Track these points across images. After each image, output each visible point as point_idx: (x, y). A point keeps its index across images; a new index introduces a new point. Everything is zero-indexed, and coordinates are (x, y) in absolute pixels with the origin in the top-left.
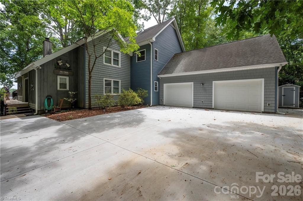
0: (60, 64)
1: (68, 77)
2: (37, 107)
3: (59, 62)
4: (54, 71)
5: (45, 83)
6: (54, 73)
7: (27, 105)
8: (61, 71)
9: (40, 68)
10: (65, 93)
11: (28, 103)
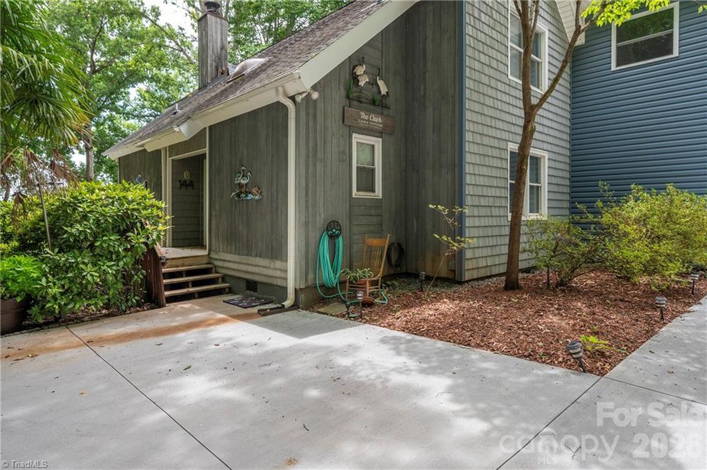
0: (362, 83)
1: (380, 140)
2: (291, 273)
3: (360, 70)
4: (344, 110)
5: (318, 162)
6: (343, 122)
7: (205, 261)
8: (363, 115)
9: (315, 95)
10: (373, 212)
11: (204, 252)
